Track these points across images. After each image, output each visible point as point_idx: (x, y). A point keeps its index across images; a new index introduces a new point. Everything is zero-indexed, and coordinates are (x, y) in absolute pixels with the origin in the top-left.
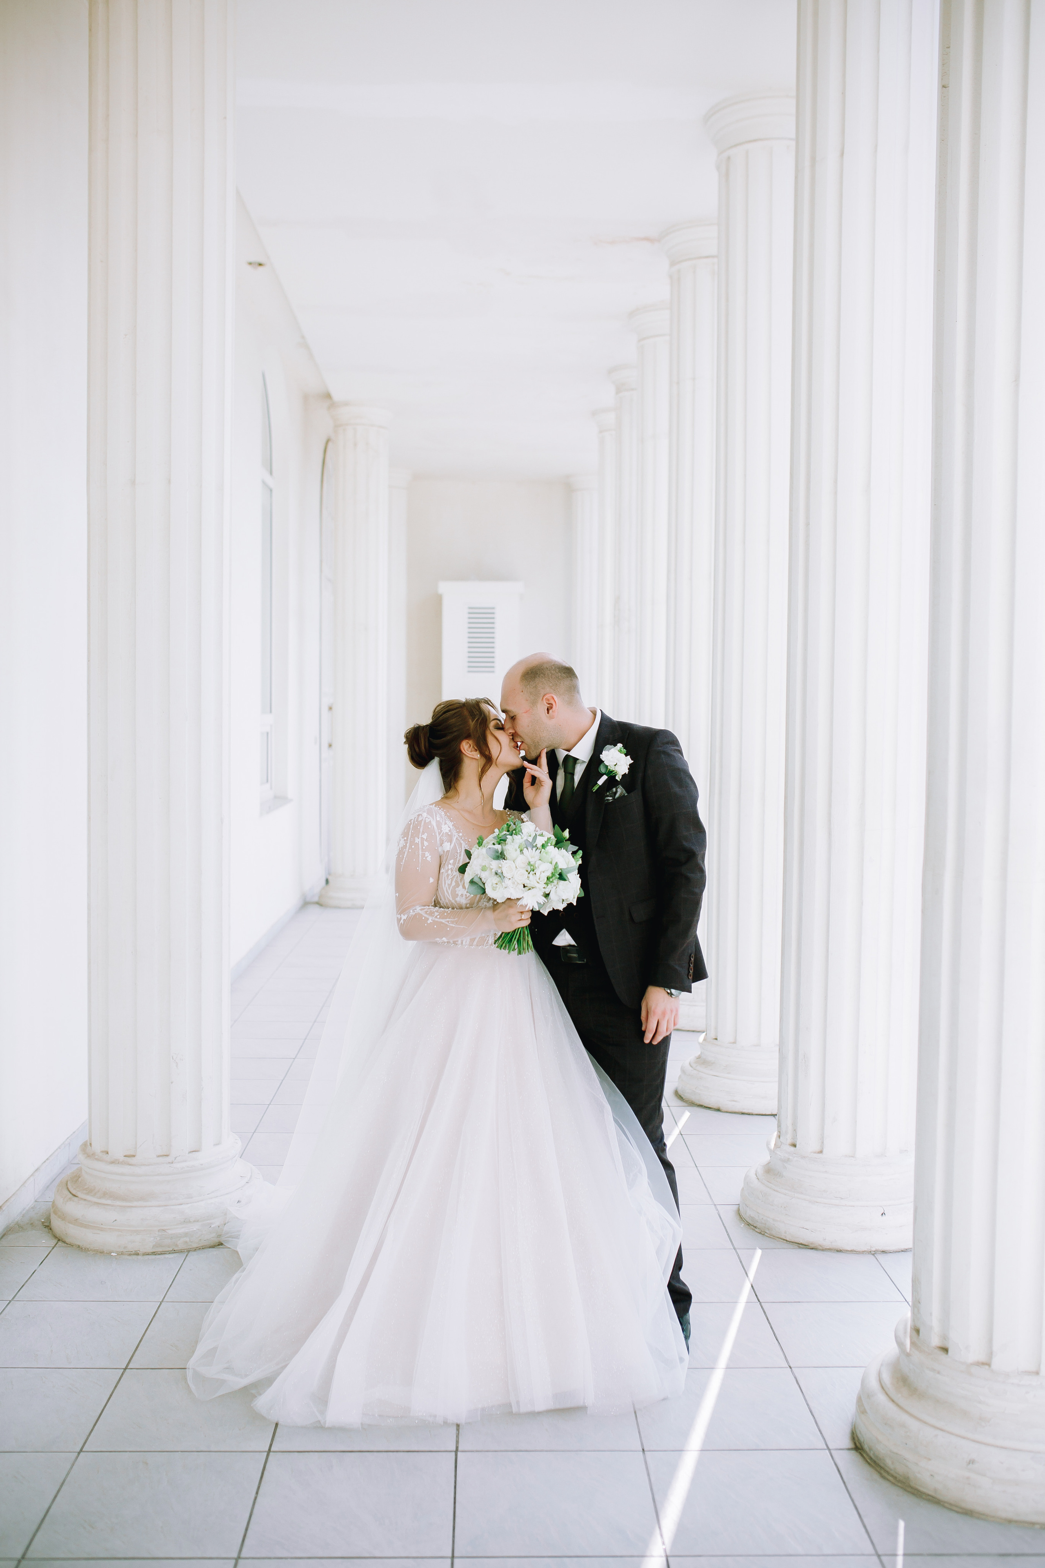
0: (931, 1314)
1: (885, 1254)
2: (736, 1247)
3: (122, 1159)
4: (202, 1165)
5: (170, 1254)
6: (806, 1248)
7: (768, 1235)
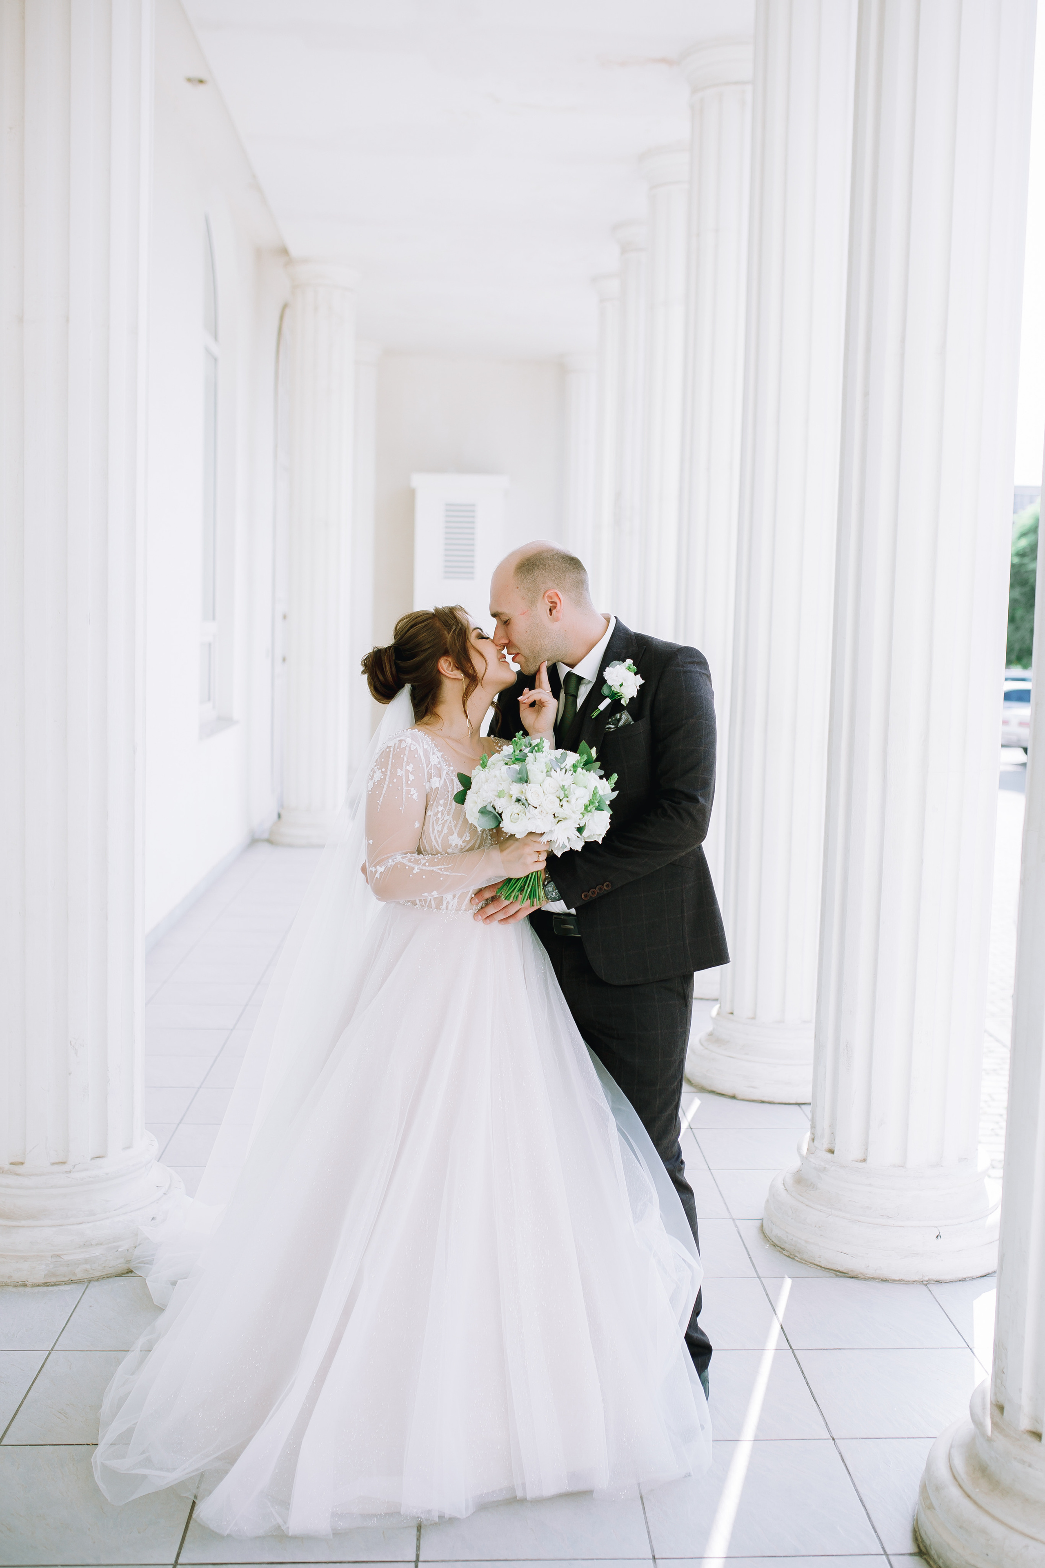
0: (1020, 1390)
1: (939, 1284)
2: (760, 1275)
3: (7, 1167)
4: (107, 1174)
5: (66, 1286)
6: (844, 1277)
7: (799, 1260)
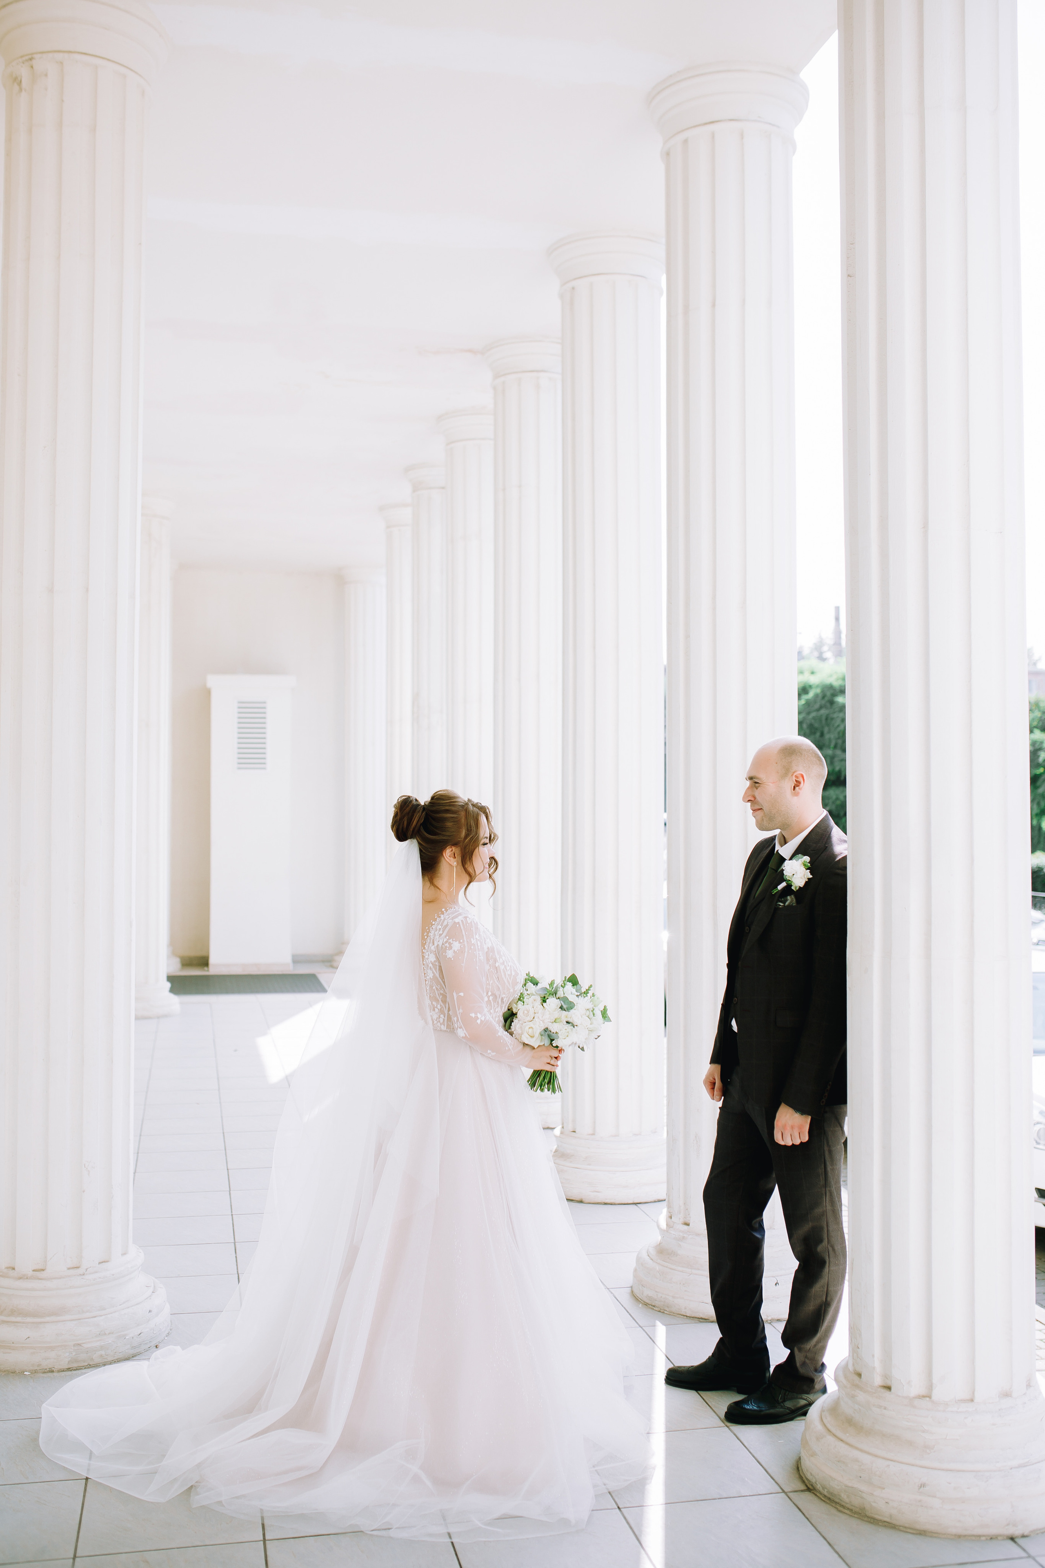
0: (872, 1360)
2: (641, 1325)
3: (30, 1273)
4: (113, 1275)
6: (706, 1322)
7: (668, 1313)
